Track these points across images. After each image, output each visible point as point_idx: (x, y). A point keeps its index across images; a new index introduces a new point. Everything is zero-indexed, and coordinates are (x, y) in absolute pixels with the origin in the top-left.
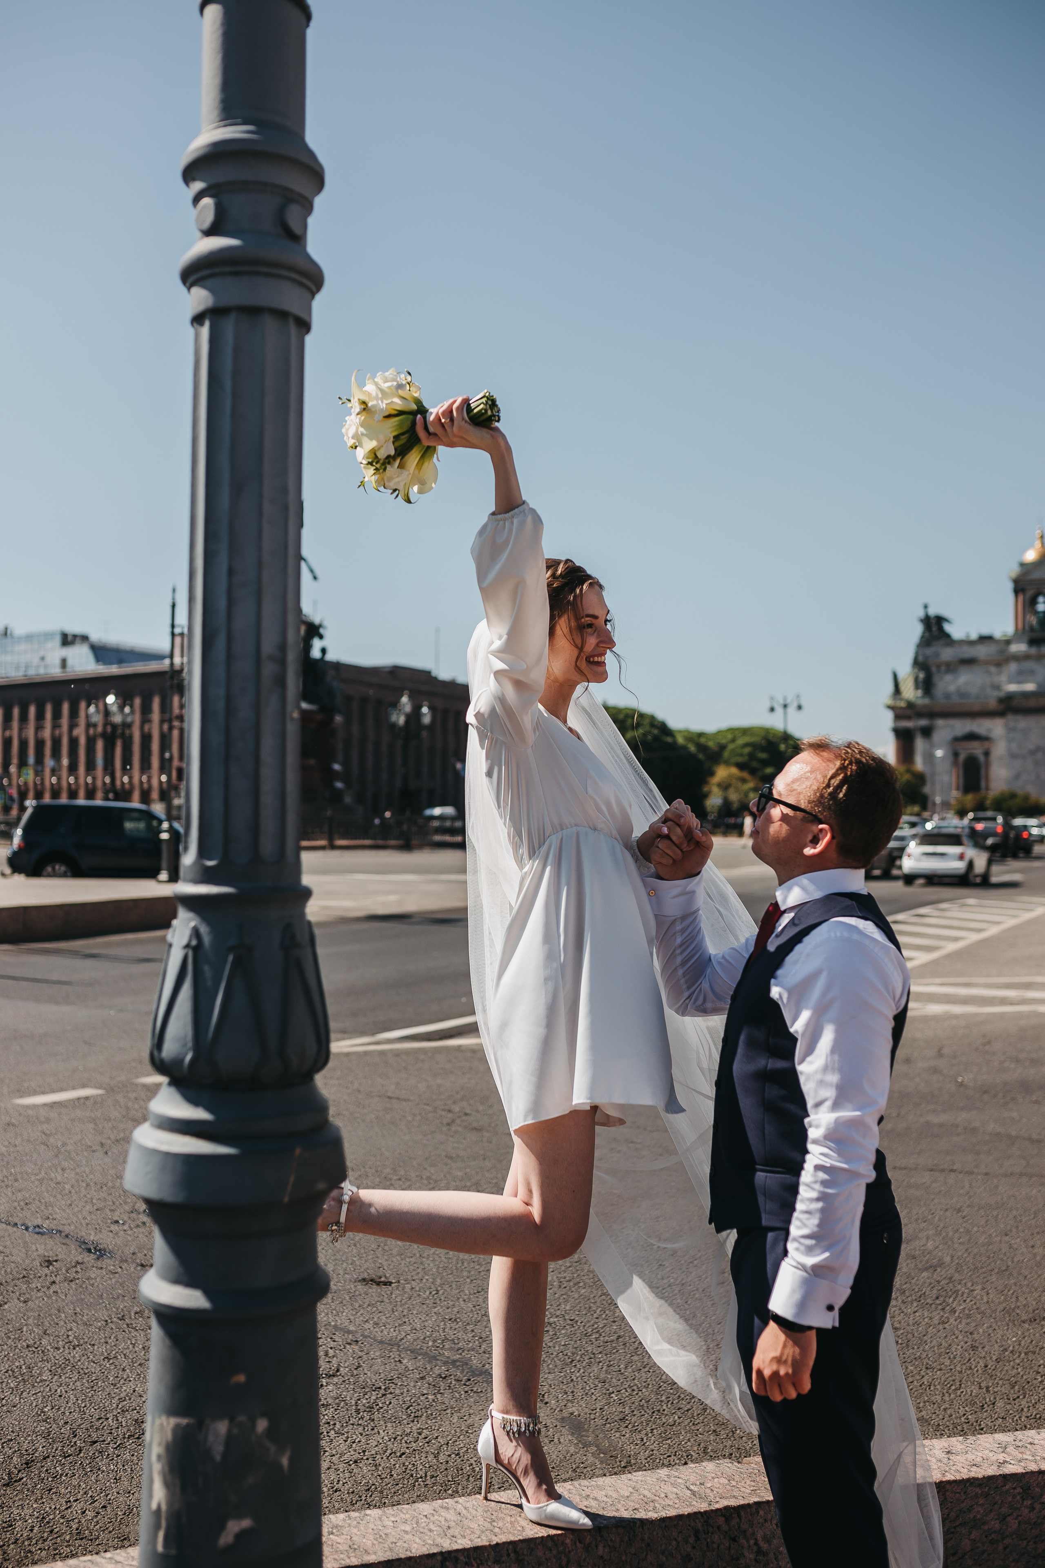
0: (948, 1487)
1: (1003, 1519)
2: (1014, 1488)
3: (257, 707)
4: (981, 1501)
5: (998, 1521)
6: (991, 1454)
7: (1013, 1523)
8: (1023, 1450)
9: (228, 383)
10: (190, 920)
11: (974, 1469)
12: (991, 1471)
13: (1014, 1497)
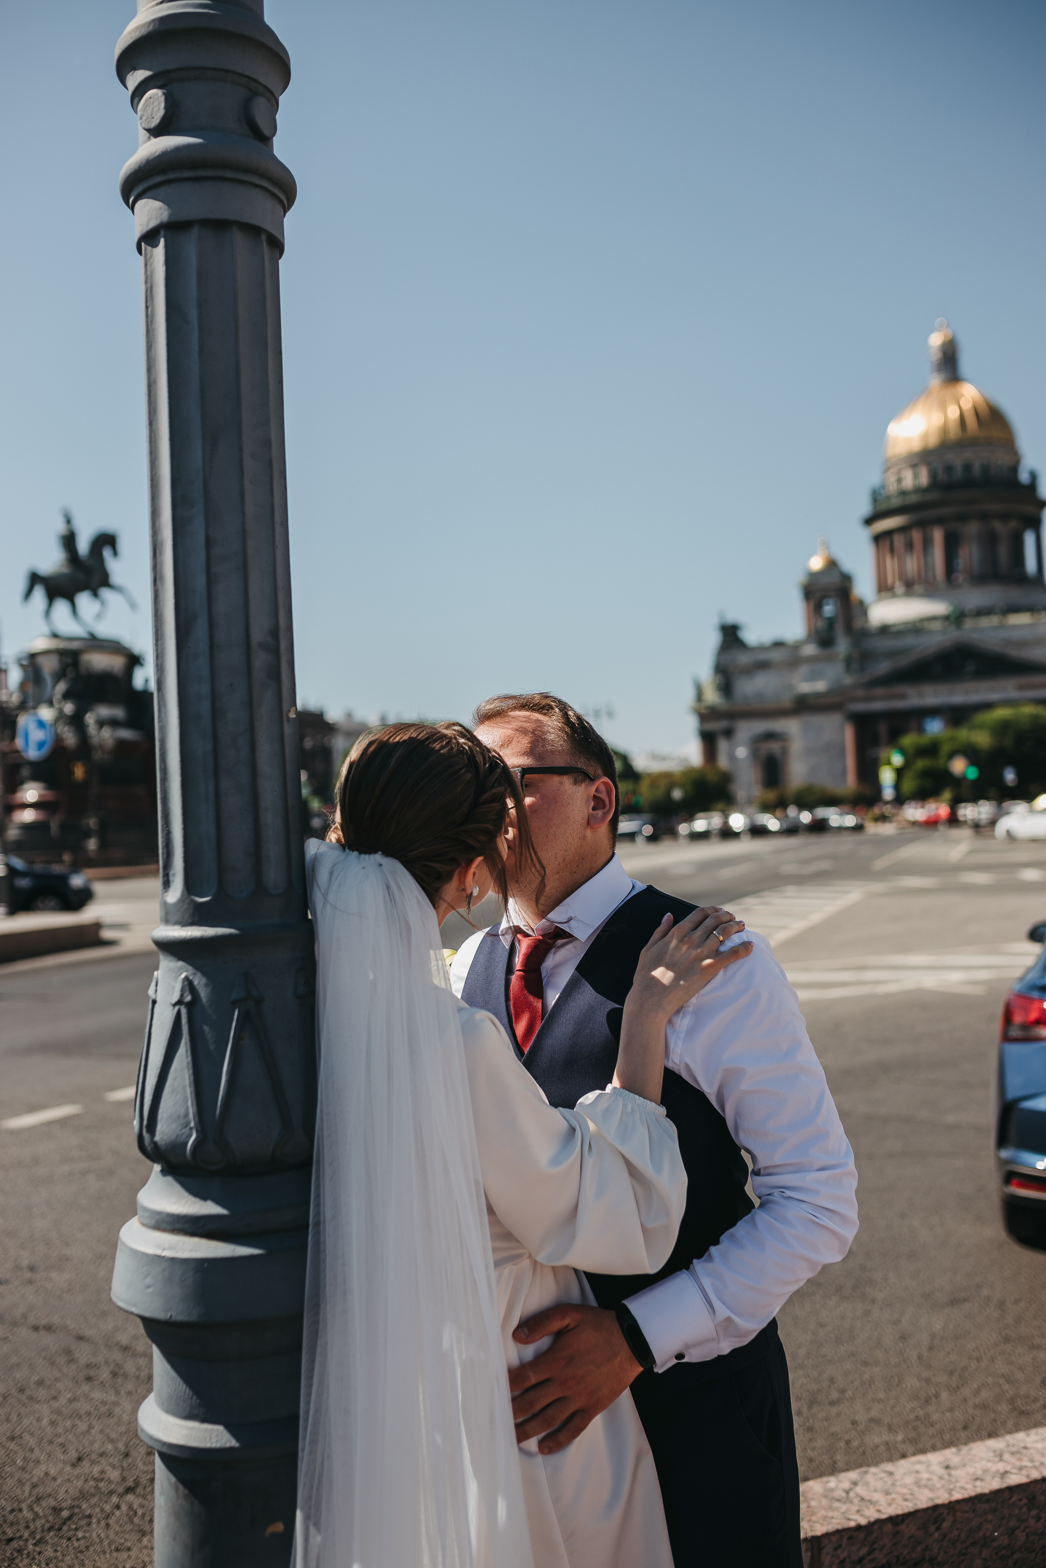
0: (957, 1507)
1: (1011, 1533)
2: (1020, 1500)
3: (250, 705)
4: (990, 1517)
5: (1006, 1536)
6: (989, 1465)
7: (1021, 1536)
8: (1018, 1456)
9: (193, 314)
10: (181, 970)
11: (978, 1483)
12: (996, 1484)
13: (1021, 1508)
